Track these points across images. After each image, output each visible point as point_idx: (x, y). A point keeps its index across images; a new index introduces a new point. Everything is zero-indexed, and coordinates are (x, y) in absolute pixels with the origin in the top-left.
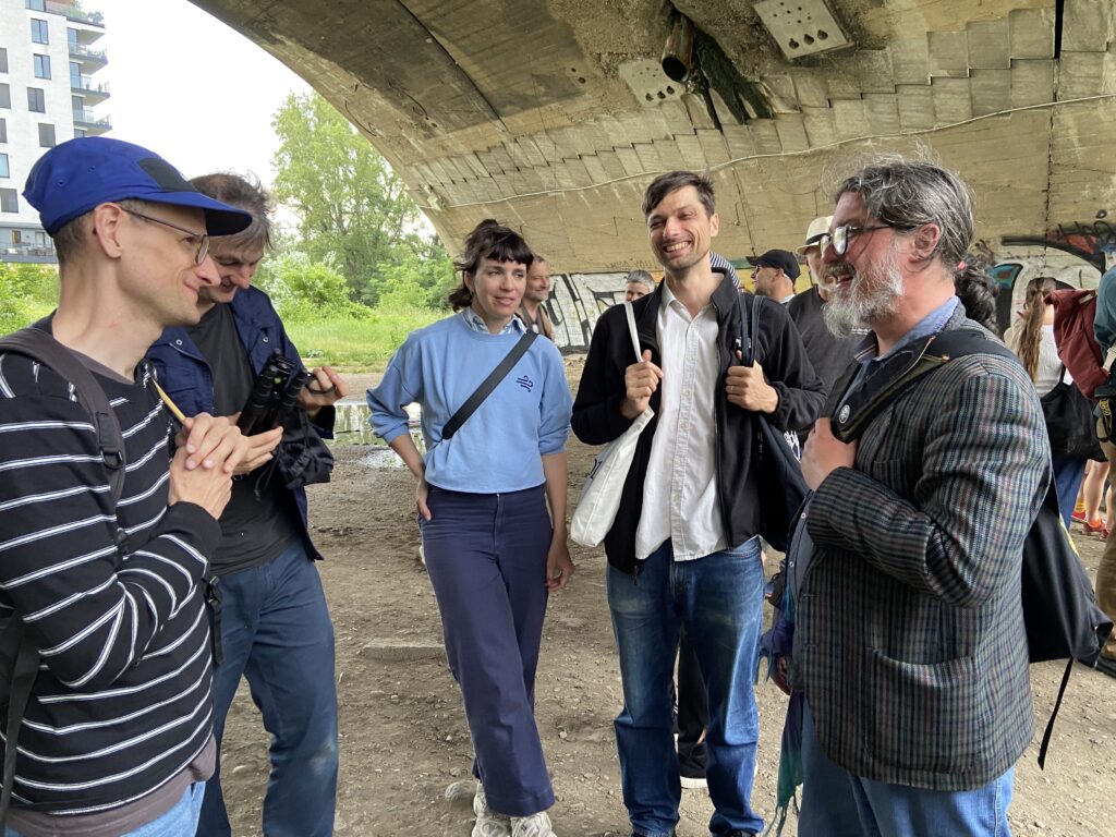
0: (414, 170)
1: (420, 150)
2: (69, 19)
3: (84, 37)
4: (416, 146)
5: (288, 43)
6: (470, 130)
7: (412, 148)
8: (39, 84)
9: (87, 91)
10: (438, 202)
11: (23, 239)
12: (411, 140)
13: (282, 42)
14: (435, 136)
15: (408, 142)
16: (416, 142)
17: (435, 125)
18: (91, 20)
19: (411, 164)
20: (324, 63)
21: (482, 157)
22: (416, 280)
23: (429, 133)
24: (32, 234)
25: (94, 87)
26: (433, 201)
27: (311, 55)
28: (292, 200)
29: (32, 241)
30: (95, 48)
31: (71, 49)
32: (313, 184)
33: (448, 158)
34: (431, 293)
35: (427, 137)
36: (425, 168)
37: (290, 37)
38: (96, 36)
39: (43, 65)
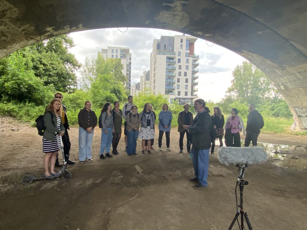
0: (277, 79)
1: (280, 73)
2: (193, 58)
3: (195, 61)
4: (279, 73)
5: (245, 52)
6: (298, 66)
7: (277, 73)
8: (186, 71)
9: (195, 71)
10: (284, 87)
11: (181, 101)
12: (277, 71)
13: (244, 52)
14: (286, 69)
15: (276, 72)
16: (279, 72)
17: (286, 66)
18: (197, 57)
19: (276, 78)
20: (254, 55)
21: (301, 73)
22: (270, 109)
23: (283, 68)
24: (182, 99)
25: (196, 70)
26: (282, 87)
27: (251, 54)
28: (236, 90)
29: (182, 101)
30: (197, 63)
31: (192, 63)
32: (241, 86)
33: (289, 75)
34: (273, 112)
35: (283, 70)
36: (281, 78)
37: (246, 50)
38: (197, 60)
39: (187, 67)
